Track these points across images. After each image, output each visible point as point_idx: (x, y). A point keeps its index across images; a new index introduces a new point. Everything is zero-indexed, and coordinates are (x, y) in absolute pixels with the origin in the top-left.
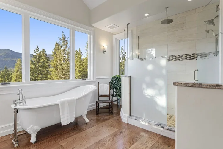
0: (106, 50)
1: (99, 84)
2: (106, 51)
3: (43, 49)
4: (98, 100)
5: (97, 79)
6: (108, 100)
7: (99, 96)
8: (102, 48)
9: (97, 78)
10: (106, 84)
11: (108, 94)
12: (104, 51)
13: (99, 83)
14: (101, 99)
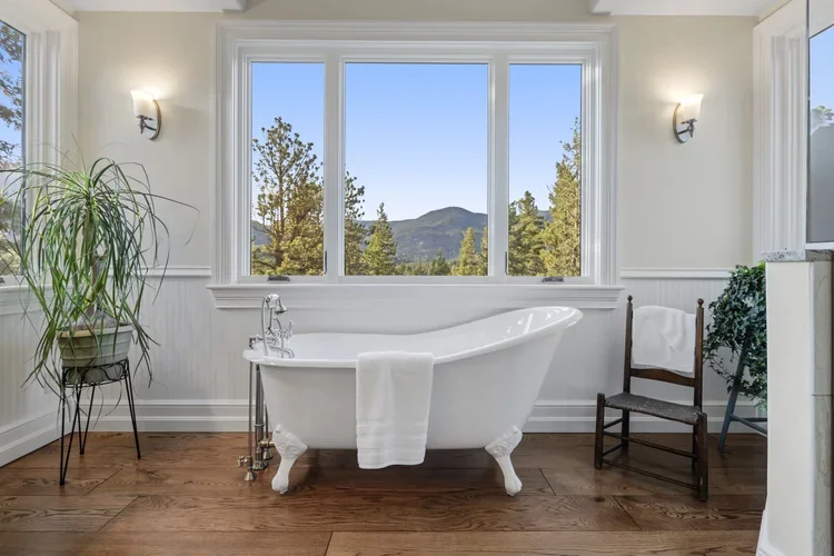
0: (691, 122)
1: (630, 305)
2: (691, 130)
3: (528, 194)
4: (627, 388)
5: (624, 278)
6: (691, 403)
7: (631, 372)
8: (669, 113)
9: (623, 274)
10: (680, 312)
11: (687, 367)
12: (682, 131)
13: (630, 299)
14: (640, 386)
